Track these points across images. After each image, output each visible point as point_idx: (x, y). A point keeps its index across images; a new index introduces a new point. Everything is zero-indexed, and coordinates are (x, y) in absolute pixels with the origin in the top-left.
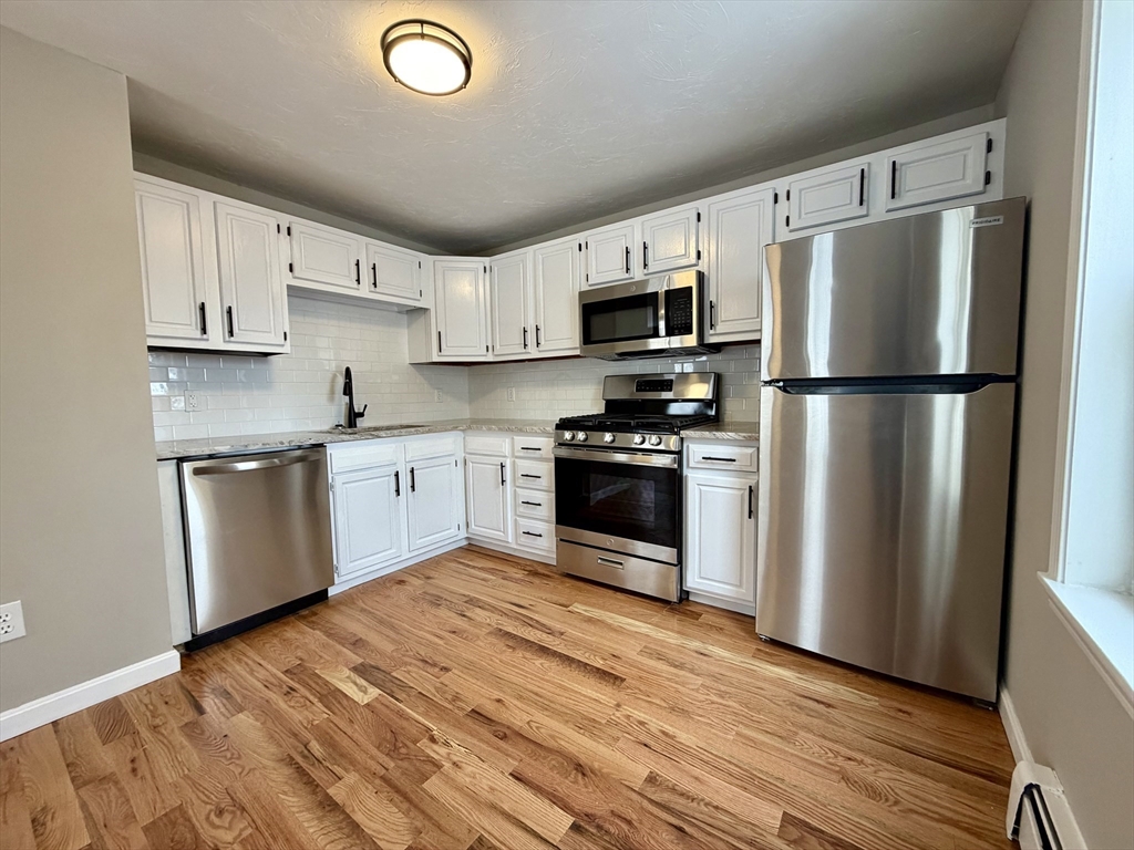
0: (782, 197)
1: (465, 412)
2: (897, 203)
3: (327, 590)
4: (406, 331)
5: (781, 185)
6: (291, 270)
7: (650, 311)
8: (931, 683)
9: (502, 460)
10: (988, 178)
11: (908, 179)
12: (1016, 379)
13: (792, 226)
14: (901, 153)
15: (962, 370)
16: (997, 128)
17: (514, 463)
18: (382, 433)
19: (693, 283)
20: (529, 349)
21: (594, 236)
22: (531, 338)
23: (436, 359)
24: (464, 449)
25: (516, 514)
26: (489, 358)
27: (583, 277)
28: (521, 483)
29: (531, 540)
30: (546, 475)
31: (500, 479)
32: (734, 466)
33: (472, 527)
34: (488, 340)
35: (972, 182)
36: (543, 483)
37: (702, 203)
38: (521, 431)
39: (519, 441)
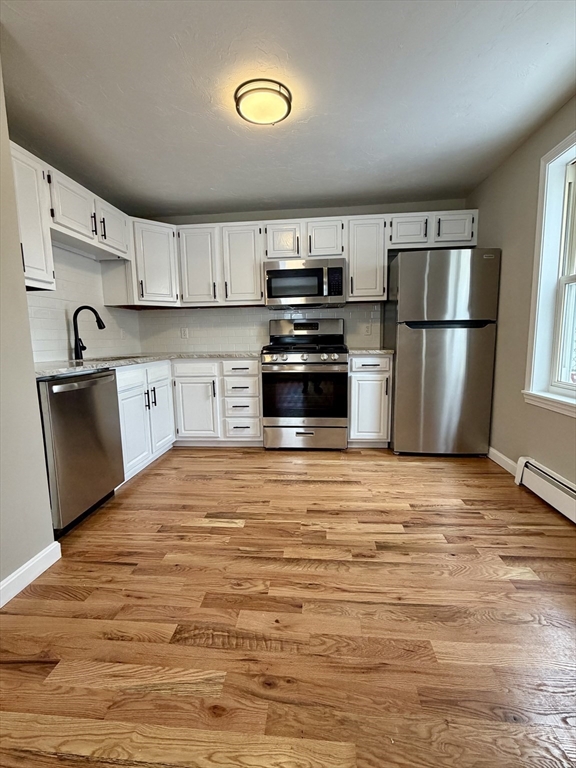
0: (388, 224)
1: (137, 348)
2: (439, 239)
4: (100, 277)
5: (388, 217)
6: (53, 215)
7: (316, 280)
9: (213, 379)
10: (472, 235)
11: (445, 228)
12: (496, 322)
13: (393, 241)
14: (442, 215)
16: (477, 213)
18: (139, 360)
20: (218, 299)
21: (272, 225)
22: (220, 291)
23: (137, 303)
24: (172, 375)
25: (224, 416)
26: (178, 304)
27: (263, 253)
28: (230, 393)
29: (240, 432)
30: (254, 385)
31: (211, 393)
32: (377, 368)
33: (183, 432)
34: (176, 291)
35: (467, 235)
36: (249, 391)
37: (345, 219)
38: (230, 357)
39: (229, 365)
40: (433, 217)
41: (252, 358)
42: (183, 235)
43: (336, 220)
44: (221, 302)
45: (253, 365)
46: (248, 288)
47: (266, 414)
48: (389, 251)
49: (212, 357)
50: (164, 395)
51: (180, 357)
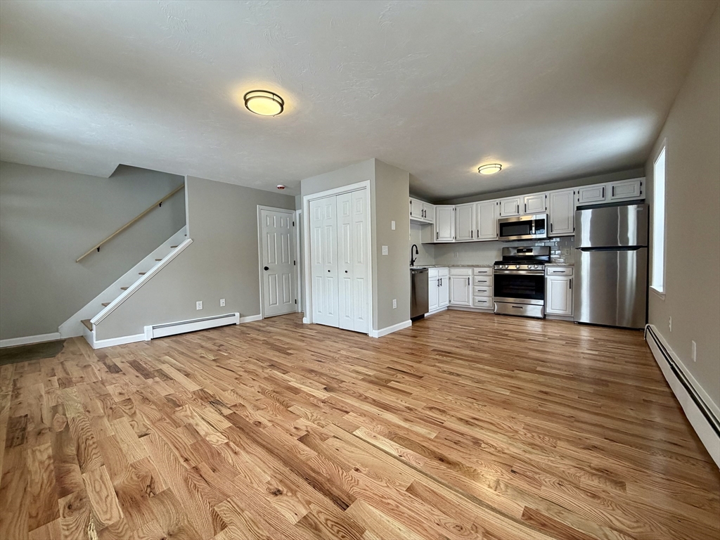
0: (576, 193)
1: (433, 262)
2: (613, 198)
3: (424, 315)
4: (420, 231)
5: (576, 189)
7: (528, 226)
8: (629, 326)
9: (469, 277)
10: (641, 193)
11: (617, 191)
12: (648, 247)
13: (580, 202)
14: (615, 184)
15: (635, 245)
16: (643, 179)
17: (473, 278)
19: (545, 218)
21: (504, 200)
22: (475, 234)
23: (435, 242)
24: (449, 274)
25: (474, 295)
26: (454, 241)
27: (499, 214)
28: (477, 284)
29: (481, 304)
30: (490, 280)
31: (467, 283)
32: (564, 273)
33: (452, 302)
34: (453, 235)
35: (637, 193)
36: (487, 283)
37: (547, 193)
38: (478, 266)
39: (477, 270)
40: (609, 186)
41: (489, 267)
42: (458, 209)
43: (542, 194)
44: (475, 239)
45: (490, 271)
46: (490, 232)
47: (495, 296)
48: (577, 207)
49: (469, 266)
50: (445, 282)
51: (453, 266)
